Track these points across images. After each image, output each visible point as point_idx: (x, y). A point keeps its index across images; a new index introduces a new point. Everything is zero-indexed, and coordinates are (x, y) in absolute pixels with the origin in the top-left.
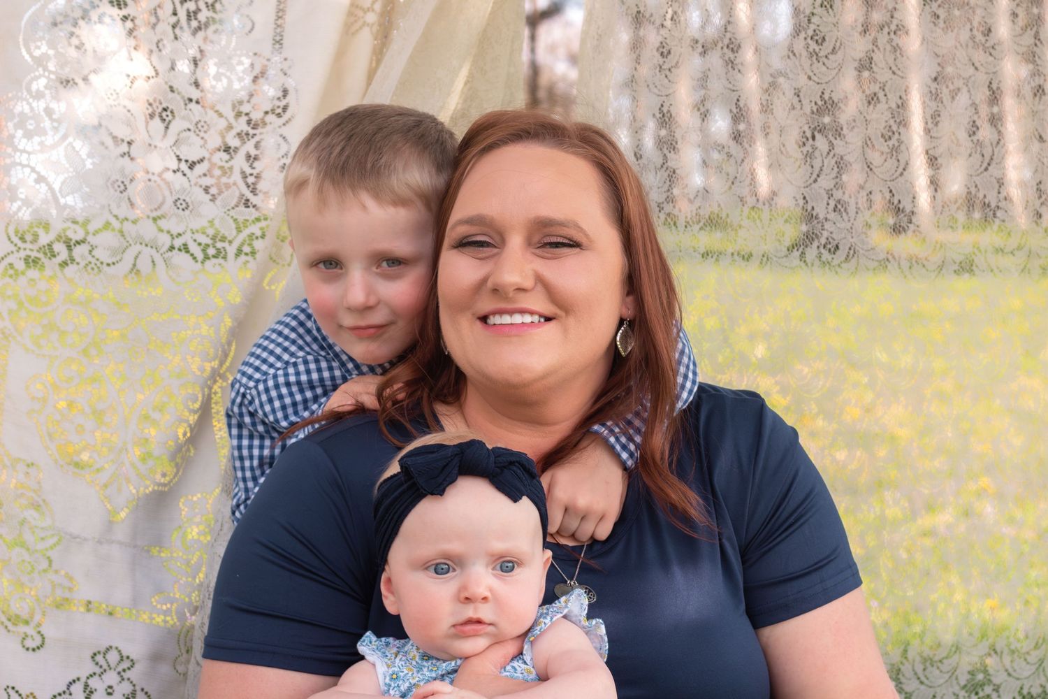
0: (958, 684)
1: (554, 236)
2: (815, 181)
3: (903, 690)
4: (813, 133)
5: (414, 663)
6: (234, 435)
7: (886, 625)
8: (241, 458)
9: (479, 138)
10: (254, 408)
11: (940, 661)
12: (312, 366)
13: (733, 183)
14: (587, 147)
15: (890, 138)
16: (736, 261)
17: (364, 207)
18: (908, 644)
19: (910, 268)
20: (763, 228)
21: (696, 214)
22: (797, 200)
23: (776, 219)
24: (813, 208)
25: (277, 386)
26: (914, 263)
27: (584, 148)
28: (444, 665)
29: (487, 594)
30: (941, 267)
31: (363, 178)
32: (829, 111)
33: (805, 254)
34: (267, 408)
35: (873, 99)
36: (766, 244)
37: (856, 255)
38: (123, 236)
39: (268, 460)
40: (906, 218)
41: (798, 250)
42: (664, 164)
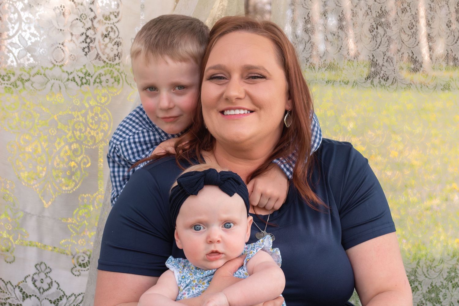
0: (443, 277)
1: (253, 73)
2: (378, 48)
3: (418, 280)
4: (377, 26)
5: (193, 271)
6: (111, 166)
7: (409, 251)
8: (115, 177)
9: (219, 29)
10: (120, 154)
11: (435, 267)
12: (146, 134)
13: (340, 49)
14: (269, 32)
15: (412, 28)
16: (342, 84)
17: (167, 63)
18: (420, 259)
19: (421, 87)
20: (354, 69)
21: (324, 64)
22: (369, 57)
23: (360, 65)
24: (377, 60)
25: (130, 144)
26: (423, 85)
27: (266, 32)
28: (207, 272)
29: (220, 239)
30: (435, 87)
31: (166, 49)
32: (384, 16)
33: (373, 81)
34: (126, 154)
35: (404, 10)
36: (355, 77)
37: (396, 82)
38: (46, 76)
39: (127, 177)
40: (419, 65)
41: (370, 79)
42: (309, 40)
